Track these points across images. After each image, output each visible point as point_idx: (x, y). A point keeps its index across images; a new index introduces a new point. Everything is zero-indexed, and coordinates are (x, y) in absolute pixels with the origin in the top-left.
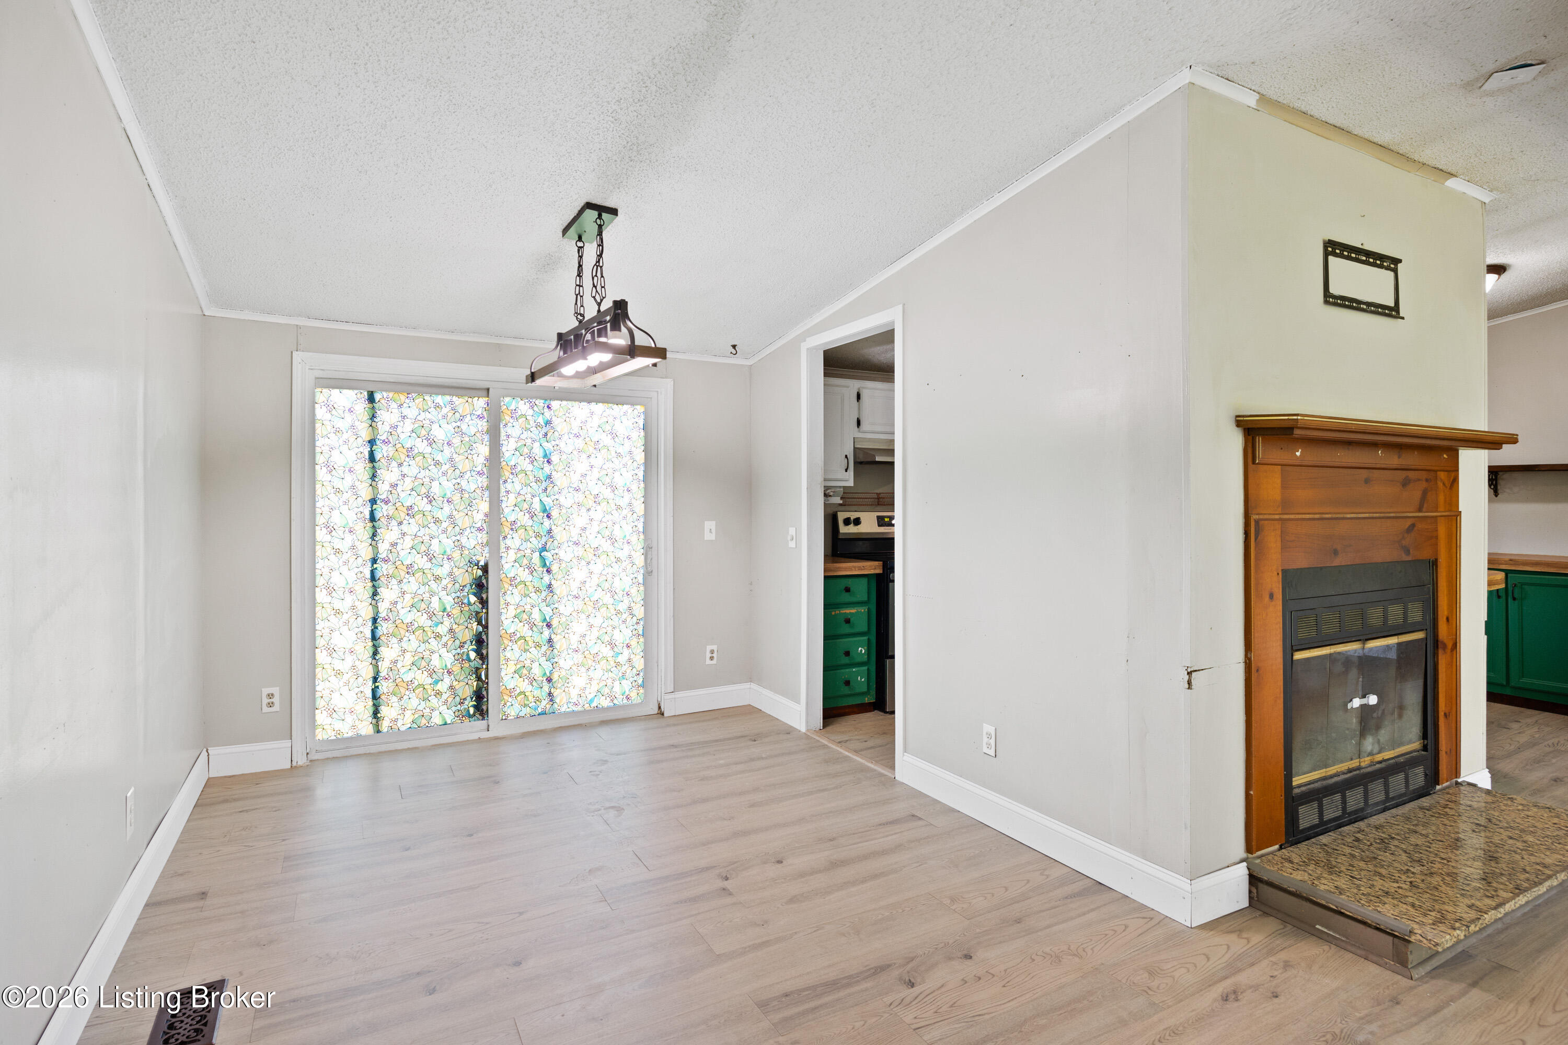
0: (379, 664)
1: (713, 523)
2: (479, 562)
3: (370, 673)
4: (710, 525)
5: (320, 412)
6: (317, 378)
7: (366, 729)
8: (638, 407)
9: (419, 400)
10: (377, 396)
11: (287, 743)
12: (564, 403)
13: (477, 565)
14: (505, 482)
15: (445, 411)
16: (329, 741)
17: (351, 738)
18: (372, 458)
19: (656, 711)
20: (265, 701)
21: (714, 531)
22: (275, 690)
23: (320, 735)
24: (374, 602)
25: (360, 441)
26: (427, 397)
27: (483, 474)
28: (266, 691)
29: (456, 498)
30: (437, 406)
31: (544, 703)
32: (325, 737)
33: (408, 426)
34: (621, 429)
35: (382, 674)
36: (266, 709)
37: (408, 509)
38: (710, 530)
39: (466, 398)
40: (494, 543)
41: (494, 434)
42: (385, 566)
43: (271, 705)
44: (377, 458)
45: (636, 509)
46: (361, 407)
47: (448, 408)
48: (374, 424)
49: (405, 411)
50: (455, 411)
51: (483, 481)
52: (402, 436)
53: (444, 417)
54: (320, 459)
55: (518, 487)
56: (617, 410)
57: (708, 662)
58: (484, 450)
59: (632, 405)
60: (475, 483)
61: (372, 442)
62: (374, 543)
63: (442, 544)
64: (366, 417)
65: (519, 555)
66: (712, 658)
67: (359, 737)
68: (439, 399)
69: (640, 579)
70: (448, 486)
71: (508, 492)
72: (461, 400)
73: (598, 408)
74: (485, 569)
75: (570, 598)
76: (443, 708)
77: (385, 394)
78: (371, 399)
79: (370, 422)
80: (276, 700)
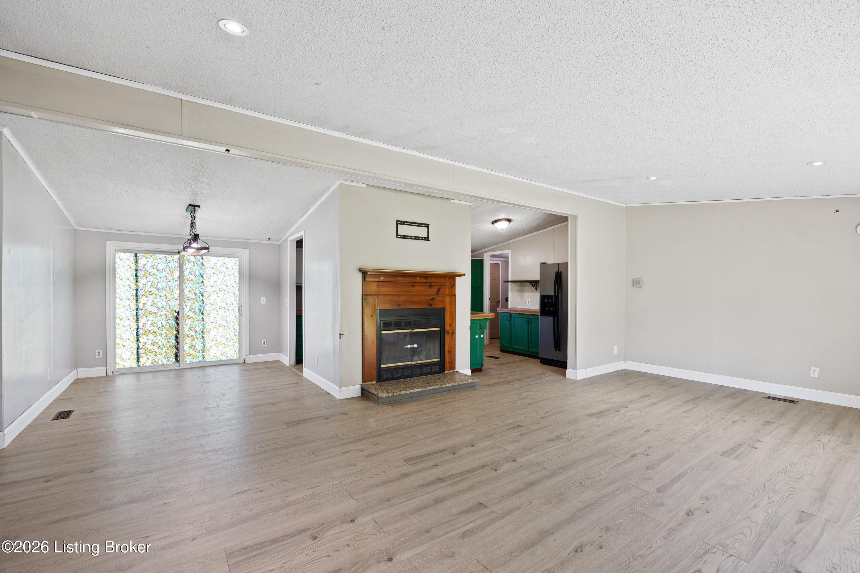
0: (139, 344)
1: (265, 298)
2: (176, 310)
3: (136, 347)
4: (264, 298)
5: (117, 260)
6: (115, 249)
7: (134, 365)
8: (236, 258)
9: (154, 256)
10: (138, 255)
11: (105, 368)
12: (208, 257)
13: (175, 311)
14: (185, 283)
15: (163, 260)
16: (120, 369)
17: (129, 368)
18: (136, 276)
19: (243, 362)
20: (97, 354)
21: (265, 301)
22: (101, 351)
23: (118, 367)
24: (137, 323)
25: (132, 270)
26: (156, 255)
27: (177, 281)
28: (97, 351)
29: (168, 289)
30: (160, 258)
31: (200, 358)
32: (119, 367)
33: (150, 264)
34: (229, 266)
35: (140, 347)
36: (97, 357)
37: (149, 292)
38: (263, 300)
39: (171, 255)
40: (181, 304)
41: (181, 267)
42: (141, 311)
43: (99, 355)
44: (138, 275)
45: (236, 293)
46: (132, 258)
47: (165, 259)
48: (137, 264)
49: (148, 260)
50: (167, 259)
51: (178, 283)
52: (147, 268)
53: (163, 262)
54: (117, 276)
55: (190, 285)
56: (228, 259)
57: (263, 345)
58: (177, 273)
59: (234, 258)
60: (175, 284)
61: (136, 270)
62: (137, 304)
63: (162, 304)
64: (134, 262)
65: (191, 308)
66: (264, 344)
67: (132, 368)
68: (161, 256)
69: (238, 317)
70: (164, 285)
71: (186, 287)
72: (169, 256)
73: (222, 259)
74: (178, 313)
75: (210, 323)
76: (163, 359)
77: (141, 254)
78: (136, 256)
79: (135, 263)
80: (101, 354)
